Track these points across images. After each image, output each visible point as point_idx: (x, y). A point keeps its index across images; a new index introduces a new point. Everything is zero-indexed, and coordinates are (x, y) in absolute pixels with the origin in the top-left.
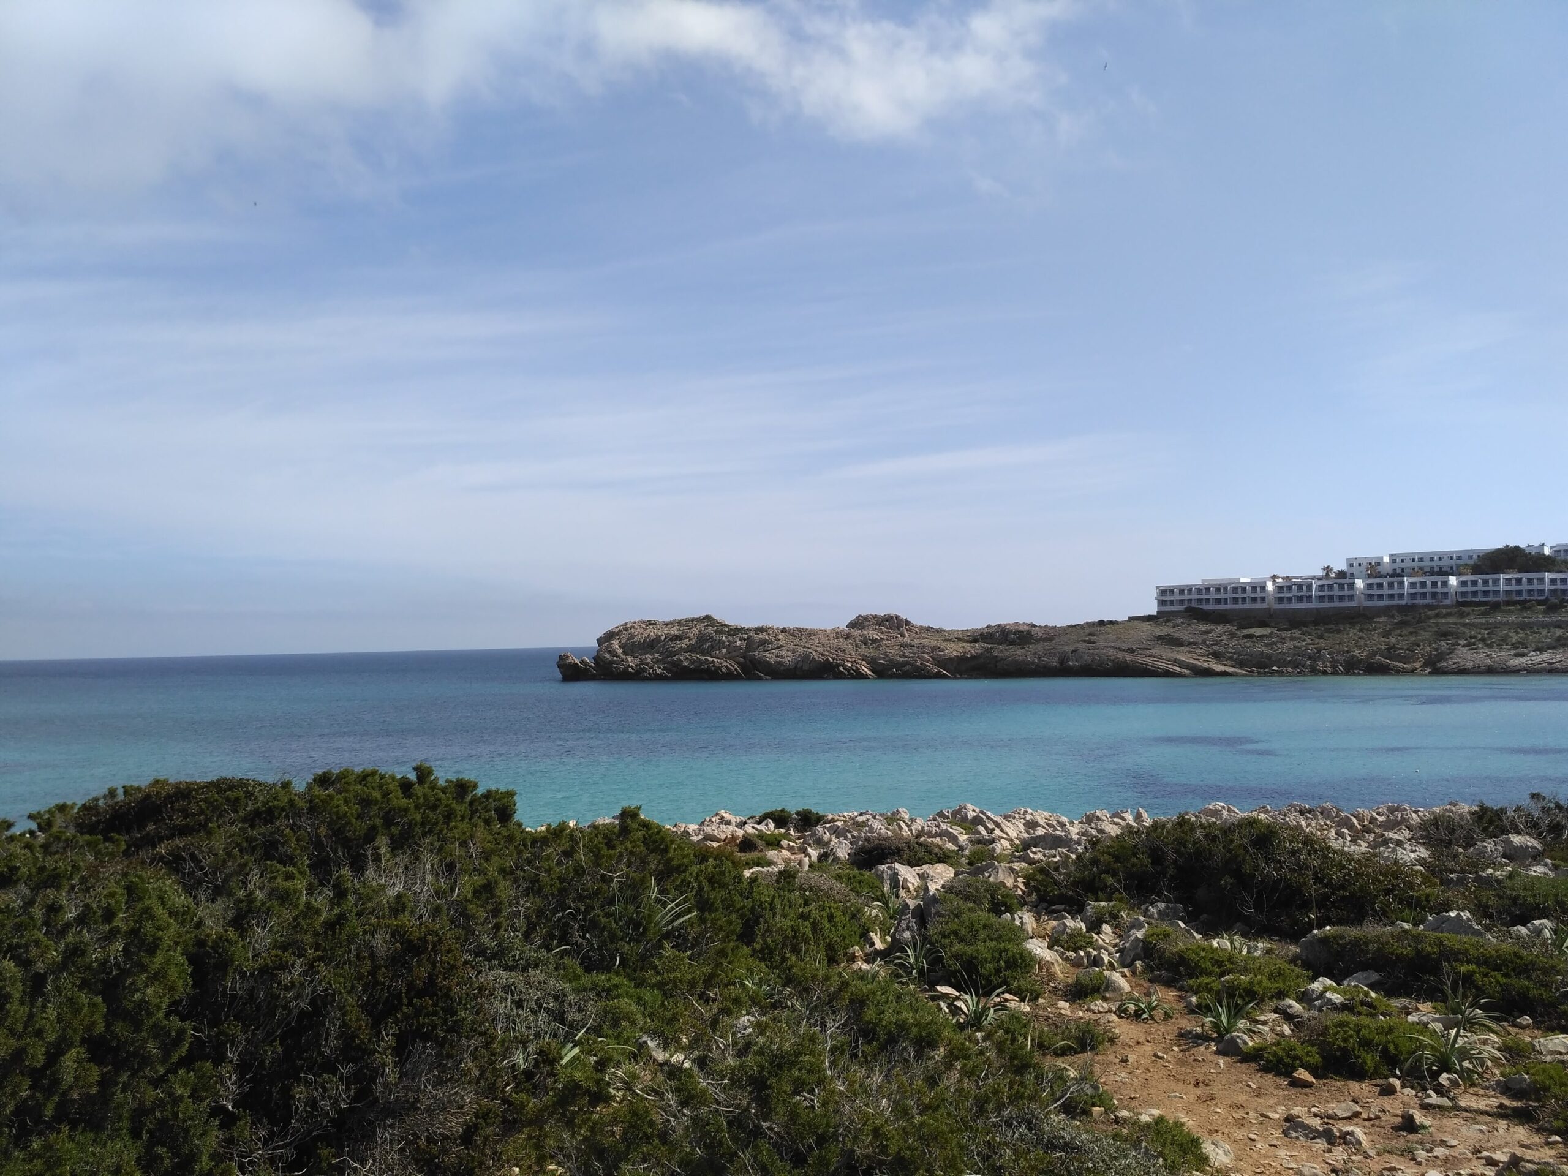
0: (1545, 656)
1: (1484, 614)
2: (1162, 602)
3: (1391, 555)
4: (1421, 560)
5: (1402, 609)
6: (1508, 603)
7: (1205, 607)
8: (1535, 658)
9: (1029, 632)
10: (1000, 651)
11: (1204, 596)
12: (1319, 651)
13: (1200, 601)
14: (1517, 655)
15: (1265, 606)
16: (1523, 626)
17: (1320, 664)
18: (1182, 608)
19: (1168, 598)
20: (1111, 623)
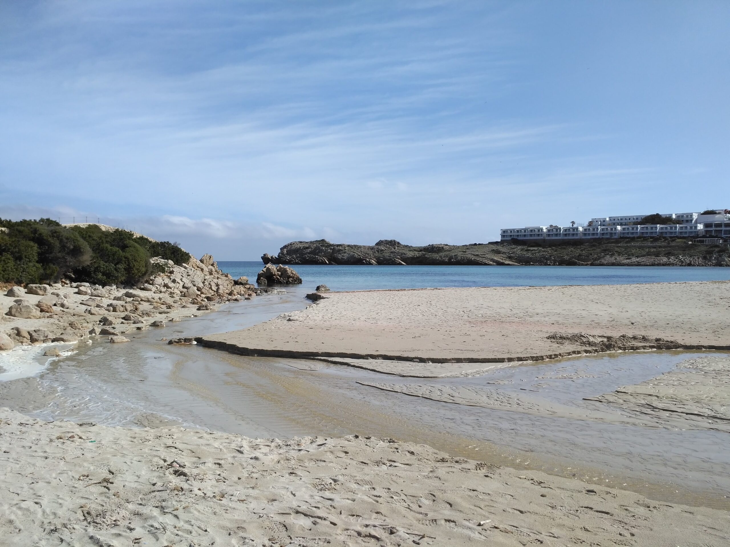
0: (638, 260)
1: (627, 242)
2: (503, 236)
3: (610, 217)
4: (621, 219)
5: (595, 240)
6: (638, 238)
7: (520, 238)
8: (634, 260)
9: (443, 248)
10: (428, 255)
11: (519, 234)
12: (550, 256)
13: (518, 235)
14: (627, 259)
15: (542, 238)
16: (640, 247)
17: (548, 261)
18: (509, 238)
19: (506, 234)
20: (479, 244)
